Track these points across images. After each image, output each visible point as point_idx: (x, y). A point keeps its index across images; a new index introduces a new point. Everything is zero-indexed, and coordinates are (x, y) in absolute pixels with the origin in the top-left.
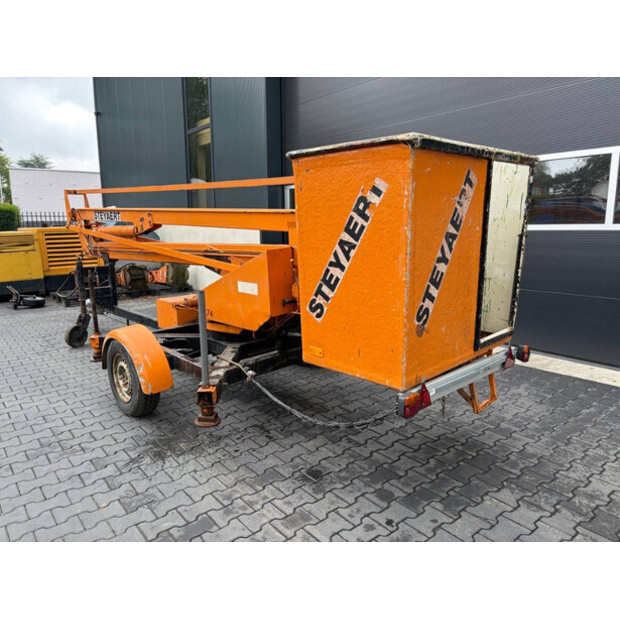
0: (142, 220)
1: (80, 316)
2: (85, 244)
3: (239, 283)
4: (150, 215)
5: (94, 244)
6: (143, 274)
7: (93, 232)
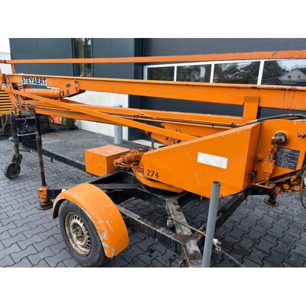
0: (68, 86)
1: (14, 156)
2: (14, 100)
3: (200, 154)
4: (76, 82)
5: (22, 102)
6: (47, 119)
7: (22, 92)
